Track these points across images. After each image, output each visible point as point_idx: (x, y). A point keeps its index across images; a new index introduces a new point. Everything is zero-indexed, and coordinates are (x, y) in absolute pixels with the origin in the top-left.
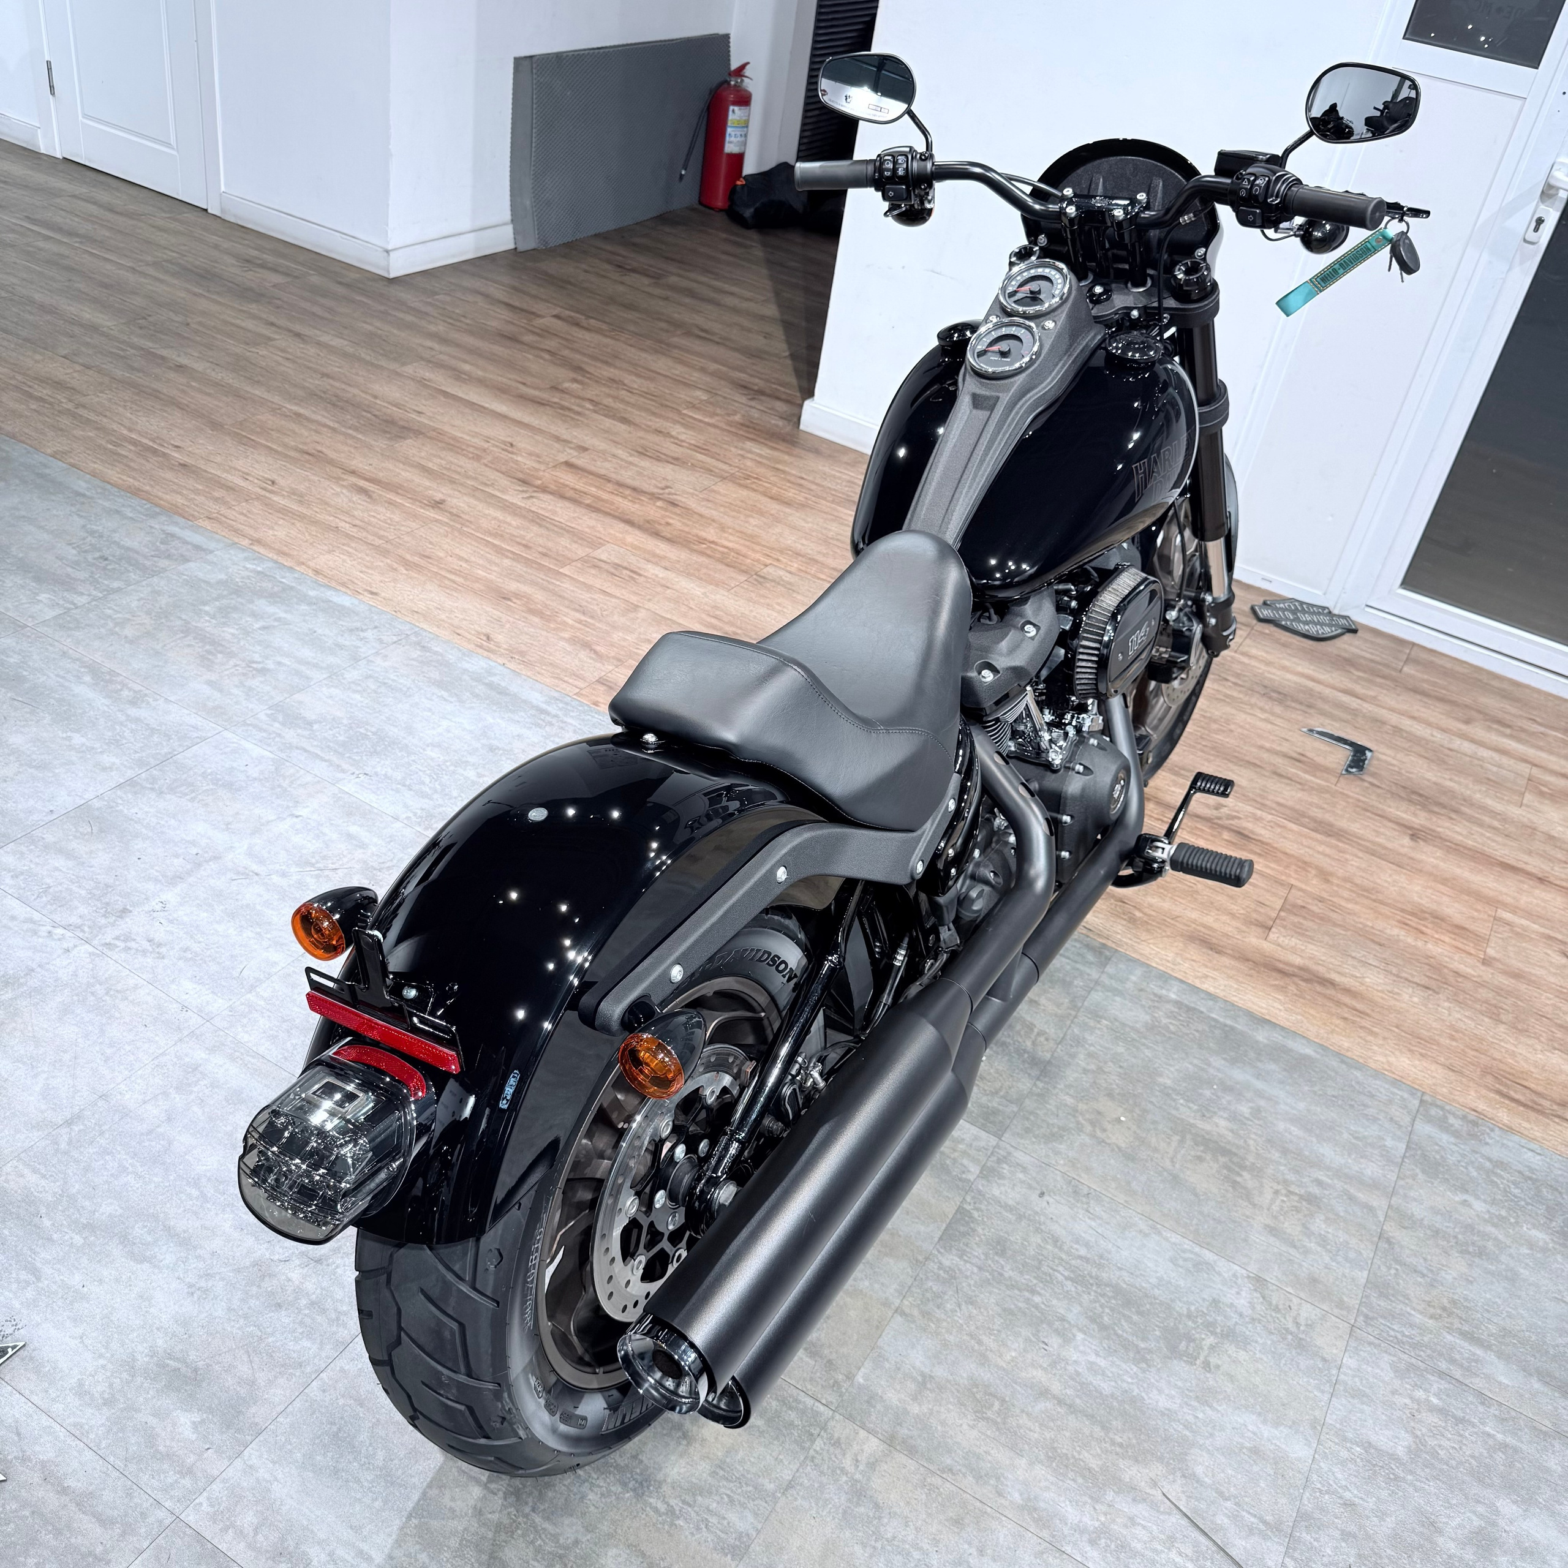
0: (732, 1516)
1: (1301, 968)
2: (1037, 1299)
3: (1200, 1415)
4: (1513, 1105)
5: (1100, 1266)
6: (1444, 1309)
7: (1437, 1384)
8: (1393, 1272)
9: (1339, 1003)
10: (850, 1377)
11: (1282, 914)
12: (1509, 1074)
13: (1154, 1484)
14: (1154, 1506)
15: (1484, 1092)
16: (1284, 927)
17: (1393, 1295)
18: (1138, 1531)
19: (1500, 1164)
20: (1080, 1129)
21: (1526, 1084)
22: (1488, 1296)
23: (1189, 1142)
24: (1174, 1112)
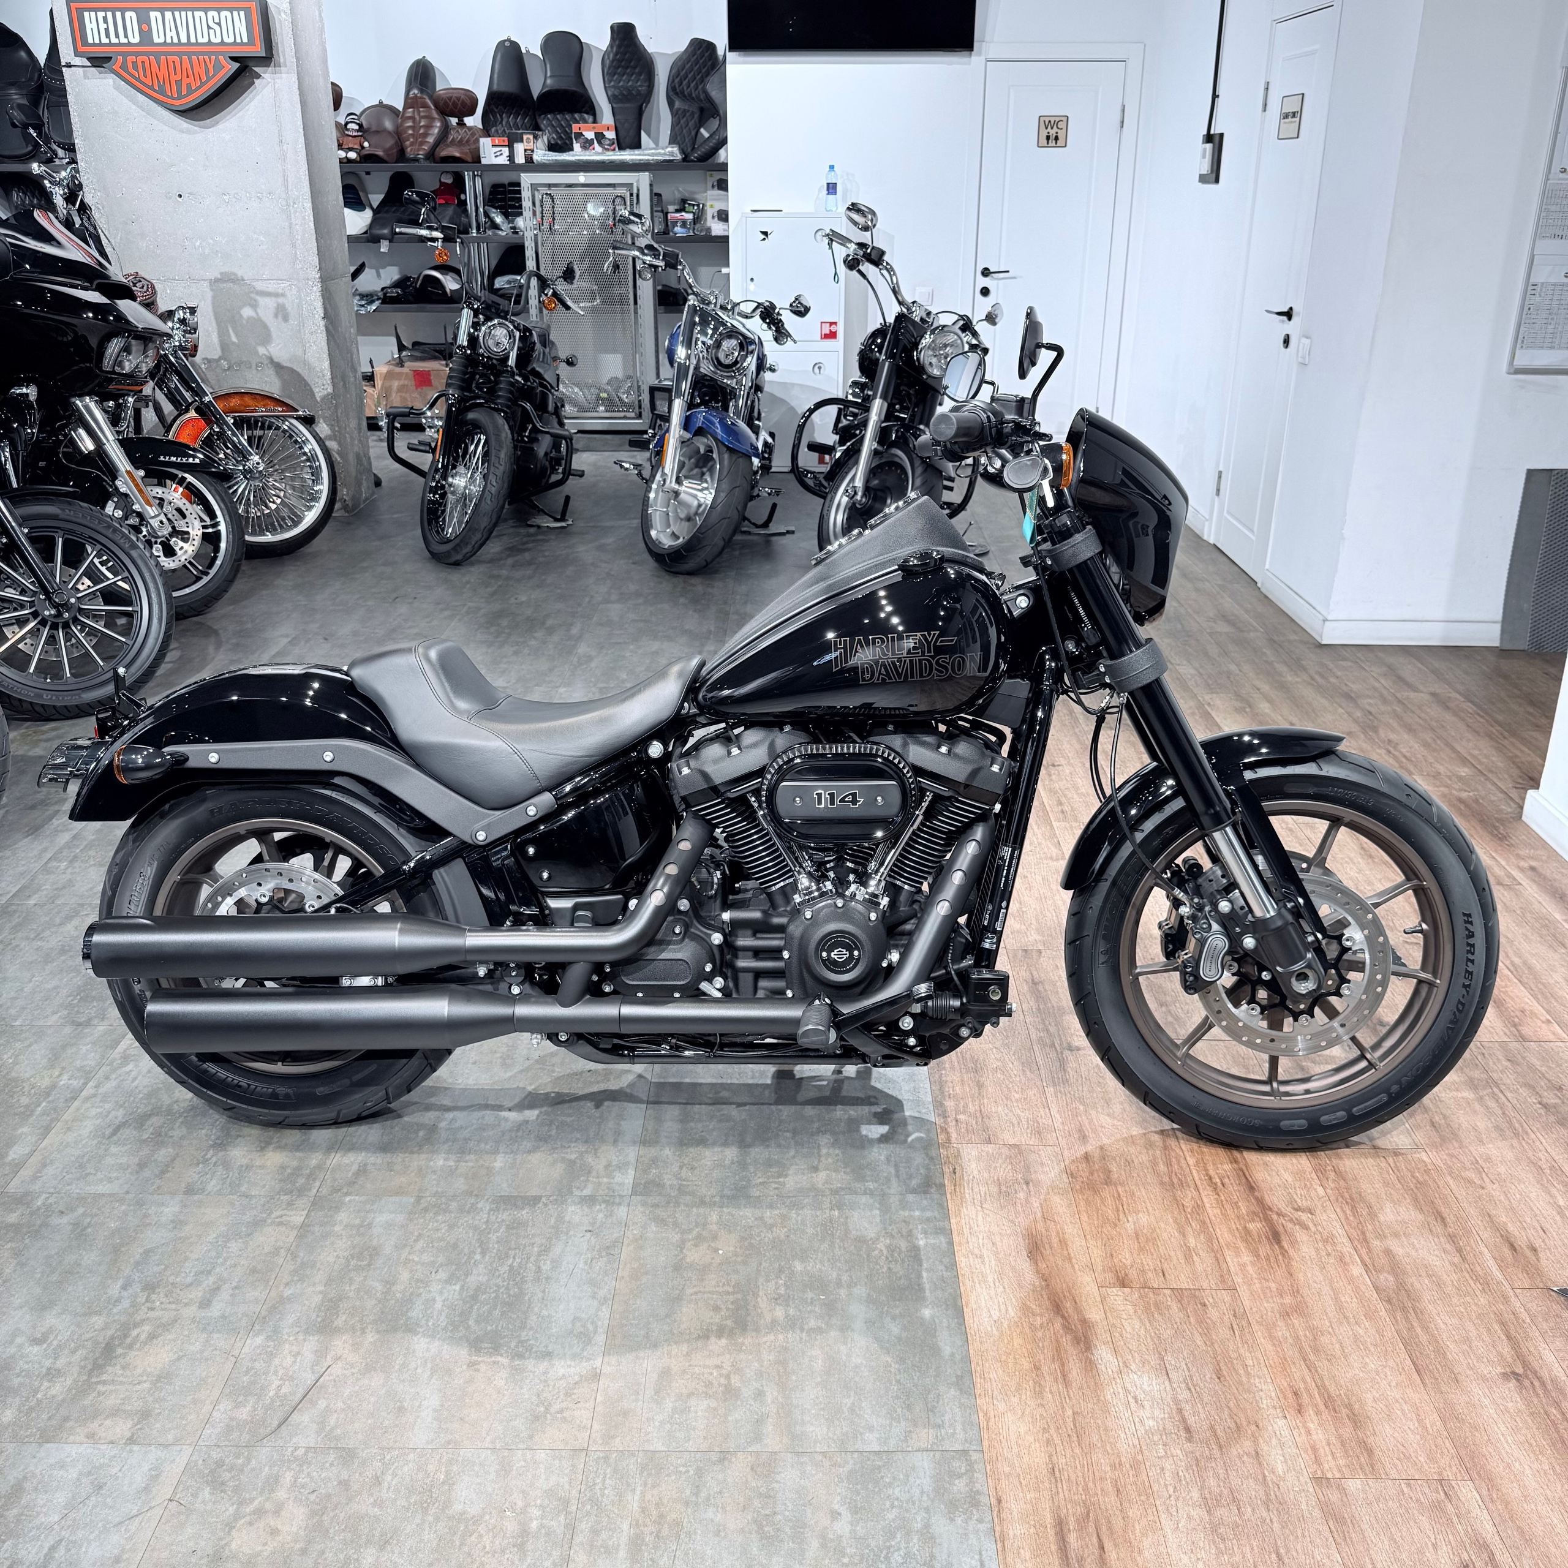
0: (214, 1182)
1: (1084, 1321)
2: (478, 1257)
3: (419, 1371)
4: (1052, 1538)
5: (537, 1279)
6: (662, 1516)
7: (558, 1525)
8: (683, 1469)
9: (1059, 1356)
10: (347, 1194)
11: (1168, 1292)
12: (1110, 1529)
13: (337, 1359)
14: (316, 1363)
15: (1046, 1507)
16: (1141, 1297)
17: (649, 1475)
18: (289, 1360)
19: (928, 1537)
20: (683, 1232)
21: (1108, 1545)
22: (709, 1552)
23: (731, 1298)
24: (761, 1280)
